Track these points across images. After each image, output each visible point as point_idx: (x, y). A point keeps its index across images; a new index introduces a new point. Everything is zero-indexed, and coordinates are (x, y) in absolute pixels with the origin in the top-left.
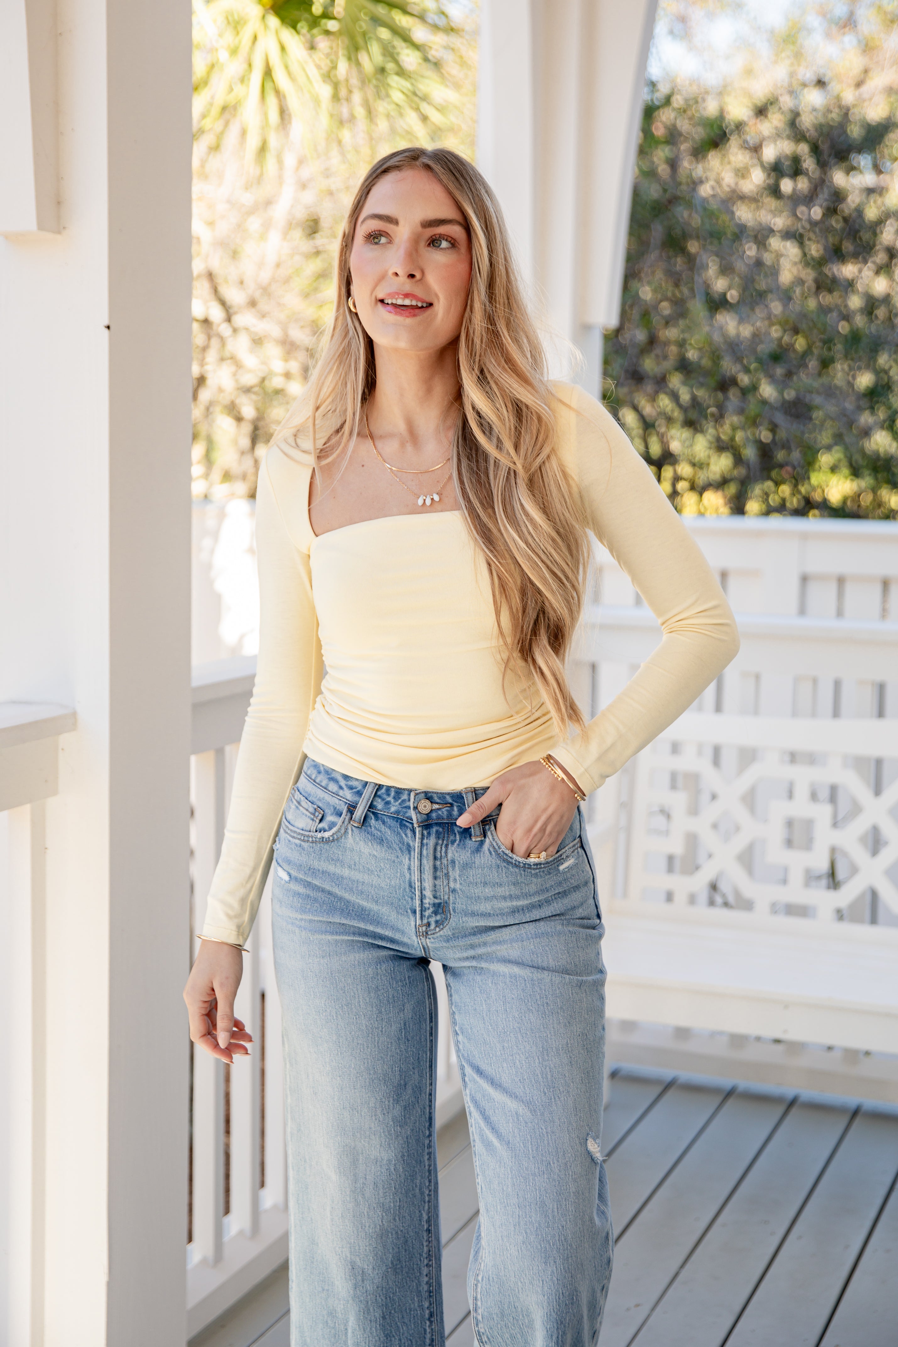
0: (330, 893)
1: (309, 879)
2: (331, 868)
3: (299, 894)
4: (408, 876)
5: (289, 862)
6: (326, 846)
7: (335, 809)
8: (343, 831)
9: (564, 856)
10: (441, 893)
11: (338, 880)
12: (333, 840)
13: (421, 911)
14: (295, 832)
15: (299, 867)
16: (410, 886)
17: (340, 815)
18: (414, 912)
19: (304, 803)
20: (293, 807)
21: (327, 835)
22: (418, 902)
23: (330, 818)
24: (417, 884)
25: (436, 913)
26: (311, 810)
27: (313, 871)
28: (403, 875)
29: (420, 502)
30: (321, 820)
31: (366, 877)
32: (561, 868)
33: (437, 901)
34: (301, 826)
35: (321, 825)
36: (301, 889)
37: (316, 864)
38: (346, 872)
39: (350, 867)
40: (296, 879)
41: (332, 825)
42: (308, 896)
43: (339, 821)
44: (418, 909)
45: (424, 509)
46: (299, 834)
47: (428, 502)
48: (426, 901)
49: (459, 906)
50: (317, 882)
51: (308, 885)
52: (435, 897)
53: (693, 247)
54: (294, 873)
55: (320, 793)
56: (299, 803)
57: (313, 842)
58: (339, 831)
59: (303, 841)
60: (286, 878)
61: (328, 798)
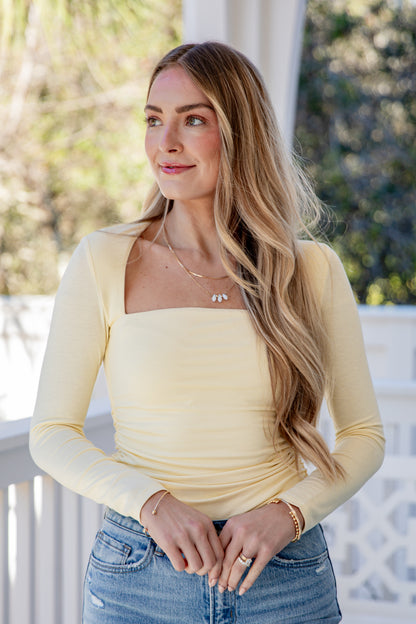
0: (137, 614)
1: (121, 604)
2: (139, 592)
3: (112, 617)
4: (202, 589)
5: (102, 591)
6: (135, 575)
7: (140, 544)
8: (149, 560)
9: (319, 561)
10: (229, 601)
11: (144, 601)
12: (141, 569)
13: (214, 617)
14: (106, 567)
15: (113, 594)
16: (205, 597)
17: (145, 549)
18: (208, 618)
19: (113, 542)
20: (102, 547)
21: (135, 565)
22: (211, 610)
23: (137, 552)
24: (211, 595)
25: (225, 617)
26: (121, 547)
27: (123, 596)
28: (199, 590)
29: (214, 299)
30: (129, 555)
31: (169, 595)
32: (318, 571)
33: (226, 607)
34: (111, 561)
35: (130, 559)
36: (114, 613)
37: (126, 590)
38: (151, 594)
39: (155, 589)
40: (109, 605)
41: (139, 557)
42: (120, 618)
43: (145, 553)
44: (211, 615)
45: (216, 305)
46: (110, 568)
47: (220, 300)
48: (218, 608)
49: (242, 610)
50: (127, 606)
51: (119, 608)
52: (225, 604)
53: (327, 108)
54: (106, 599)
55: (126, 534)
56: (109, 544)
57: (123, 573)
58: (146, 560)
59: (115, 573)
60: (101, 604)
61: (133, 536)
